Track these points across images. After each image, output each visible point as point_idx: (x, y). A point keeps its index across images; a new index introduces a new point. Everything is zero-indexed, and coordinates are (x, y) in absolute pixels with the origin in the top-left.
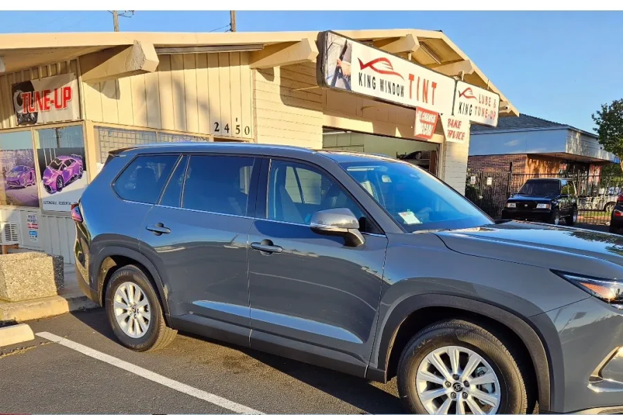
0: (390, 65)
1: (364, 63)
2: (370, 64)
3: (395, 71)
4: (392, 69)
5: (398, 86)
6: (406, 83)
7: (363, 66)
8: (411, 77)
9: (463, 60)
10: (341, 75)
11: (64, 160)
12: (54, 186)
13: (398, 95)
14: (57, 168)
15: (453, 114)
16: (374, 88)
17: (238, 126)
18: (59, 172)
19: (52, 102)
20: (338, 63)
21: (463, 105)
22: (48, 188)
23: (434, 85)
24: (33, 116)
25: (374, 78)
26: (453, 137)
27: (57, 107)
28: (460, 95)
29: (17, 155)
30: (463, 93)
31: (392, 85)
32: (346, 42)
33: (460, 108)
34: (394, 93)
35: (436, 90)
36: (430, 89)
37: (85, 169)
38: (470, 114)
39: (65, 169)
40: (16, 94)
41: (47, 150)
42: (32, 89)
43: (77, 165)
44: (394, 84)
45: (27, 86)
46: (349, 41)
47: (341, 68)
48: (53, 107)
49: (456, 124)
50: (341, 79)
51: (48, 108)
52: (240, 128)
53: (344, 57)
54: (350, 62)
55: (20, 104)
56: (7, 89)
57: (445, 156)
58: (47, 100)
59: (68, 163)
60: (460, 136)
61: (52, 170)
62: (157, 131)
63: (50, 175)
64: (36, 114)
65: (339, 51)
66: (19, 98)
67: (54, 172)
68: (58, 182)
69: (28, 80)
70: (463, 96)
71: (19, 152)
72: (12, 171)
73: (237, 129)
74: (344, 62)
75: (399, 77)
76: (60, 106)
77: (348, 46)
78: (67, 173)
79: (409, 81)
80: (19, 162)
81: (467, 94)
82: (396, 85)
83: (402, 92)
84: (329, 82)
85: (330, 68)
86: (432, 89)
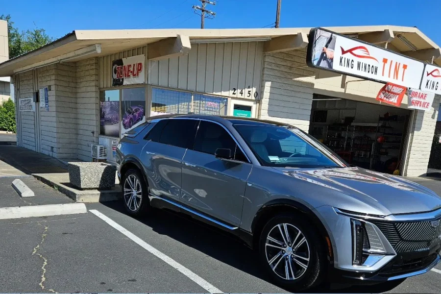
0: (367, 51)
1: (345, 50)
2: (350, 51)
3: (371, 56)
4: (369, 54)
5: (373, 66)
6: (380, 65)
7: (344, 52)
8: (385, 61)
9: (433, 48)
10: (325, 58)
11: (134, 109)
12: (128, 124)
13: (372, 73)
14: (130, 113)
15: (420, 89)
16: (352, 68)
17: (250, 91)
18: (131, 116)
19: (131, 72)
20: (323, 50)
21: (430, 82)
22: (124, 125)
23: (405, 67)
24: (121, 80)
25: (353, 61)
26: (420, 106)
27: (134, 75)
28: (428, 75)
29: (111, 104)
30: (431, 73)
31: (367, 66)
32: (332, 35)
33: (427, 84)
34: (369, 72)
35: (406, 70)
36: (401, 70)
37: (145, 115)
38: (436, 89)
39: (134, 114)
40: (114, 67)
41: (126, 102)
42: (122, 64)
43: (141, 112)
44: (369, 65)
45: (120, 62)
46: (333, 35)
47: (326, 53)
48: (132, 76)
49: (422, 96)
50: (325, 61)
51: (129, 76)
52: (251, 93)
53: (329, 45)
54: (334, 49)
55: (115, 73)
56: (110, 64)
57: (415, 119)
58: (129, 71)
59: (136, 111)
60: (425, 105)
61: (127, 114)
62: (193, 93)
63: (126, 118)
64: (123, 79)
65: (325, 41)
66: (115, 70)
67: (129, 115)
68: (130, 122)
69: (120, 58)
70: (430, 75)
71: (113, 103)
72: (108, 114)
73: (249, 93)
74: (328, 49)
75: (374, 60)
76: (135, 75)
77: (333, 37)
78: (135, 117)
79: (383, 63)
80: (112, 108)
81: (433, 74)
82: (371, 66)
83: (376, 71)
84: (315, 63)
85: (317, 53)
86: (403, 69)
